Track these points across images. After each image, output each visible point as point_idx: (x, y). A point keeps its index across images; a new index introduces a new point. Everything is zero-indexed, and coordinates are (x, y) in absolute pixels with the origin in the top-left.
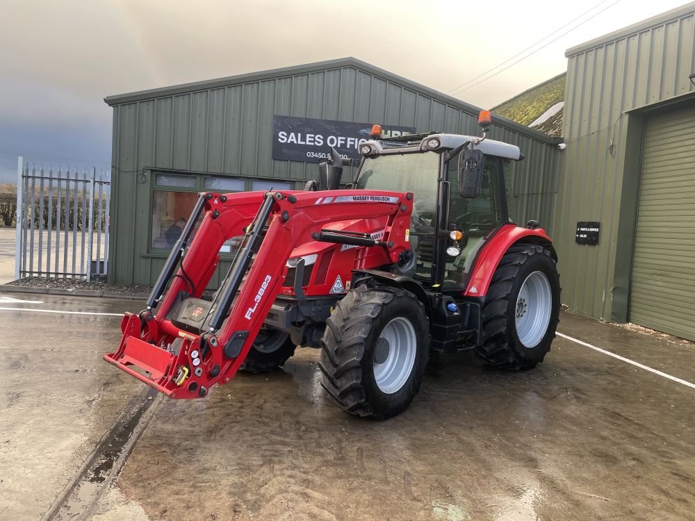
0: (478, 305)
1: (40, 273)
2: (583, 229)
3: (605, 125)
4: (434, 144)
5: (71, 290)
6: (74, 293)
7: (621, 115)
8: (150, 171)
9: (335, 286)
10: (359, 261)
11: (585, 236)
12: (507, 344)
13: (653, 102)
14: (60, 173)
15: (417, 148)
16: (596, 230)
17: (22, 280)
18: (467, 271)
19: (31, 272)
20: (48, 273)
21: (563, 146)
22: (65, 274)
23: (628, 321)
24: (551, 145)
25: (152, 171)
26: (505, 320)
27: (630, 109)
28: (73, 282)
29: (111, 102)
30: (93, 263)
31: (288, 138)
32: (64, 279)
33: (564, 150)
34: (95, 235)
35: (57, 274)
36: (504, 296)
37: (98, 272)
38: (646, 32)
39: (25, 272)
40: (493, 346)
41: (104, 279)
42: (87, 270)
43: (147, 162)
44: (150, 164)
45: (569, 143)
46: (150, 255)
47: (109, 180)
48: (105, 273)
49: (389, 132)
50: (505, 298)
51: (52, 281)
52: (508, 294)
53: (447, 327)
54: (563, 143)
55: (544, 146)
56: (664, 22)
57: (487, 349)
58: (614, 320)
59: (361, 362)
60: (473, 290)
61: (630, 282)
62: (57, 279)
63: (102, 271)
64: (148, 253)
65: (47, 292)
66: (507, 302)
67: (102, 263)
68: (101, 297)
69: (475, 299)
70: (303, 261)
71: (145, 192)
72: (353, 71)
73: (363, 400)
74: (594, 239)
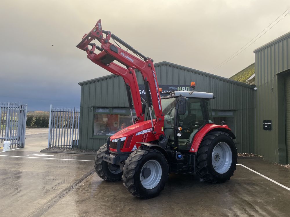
0: (194, 156)
1: (56, 145)
2: (265, 123)
3: (269, 80)
4: (173, 95)
5: (64, 151)
6: (65, 152)
7: (275, 75)
8: (93, 107)
9: (134, 148)
10: (144, 139)
11: (266, 126)
12: (208, 172)
13: (285, 69)
14: (63, 110)
15: (168, 97)
16: (270, 123)
17: (50, 148)
18: (190, 142)
19: (53, 145)
20: (59, 145)
21: (255, 88)
22: (64, 145)
23: (287, 163)
24: (251, 88)
25: (94, 107)
26: (206, 162)
27: (277, 73)
28: (67, 148)
29: (80, 84)
30: (73, 141)
31: (142, 92)
32: (64, 147)
33: (256, 90)
34: (74, 130)
35: (61, 145)
36: (205, 152)
37: (75, 145)
38: (280, 42)
39: (51, 145)
40: (203, 172)
41: (77, 147)
42: (71, 144)
43: (92, 104)
44: (93, 105)
45: (258, 87)
46: (93, 138)
47: (80, 111)
48: (77, 145)
49: (181, 87)
50: (206, 153)
51: (60, 148)
52: (206, 152)
53: (178, 164)
54: (256, 87)
55: (248, 89)
56: (286, 38)
57: (201, 174)
58: (280, 163)
59: (133, 176)
60: (193, 150)
61: (287, 146)
62: (61, 147)
63: (76, 144)
64: (92, 137)
65: (56, 152)
66: (206, 154)
67: (76, 141)
68: (74, 153)
69: (193, 153)
70: (120, 139)
71: (91, 114)
72: (166, 66)
73: (136, 191)
74: (270, 127)
